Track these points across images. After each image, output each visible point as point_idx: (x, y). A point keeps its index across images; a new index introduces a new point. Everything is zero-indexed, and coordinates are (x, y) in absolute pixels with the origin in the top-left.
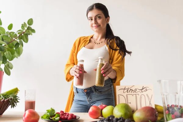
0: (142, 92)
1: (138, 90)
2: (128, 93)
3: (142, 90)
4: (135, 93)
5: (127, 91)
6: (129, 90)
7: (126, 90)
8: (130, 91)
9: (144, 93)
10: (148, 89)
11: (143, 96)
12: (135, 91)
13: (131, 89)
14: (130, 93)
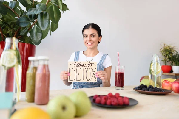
0: (88, 66)
1: (85, 65)
2: (78, 67)
3: (88, 65)
4: (82, 67)
5: (77, 65)
6: (78, 64)
7: (75, 65)
8: (79, 66)
9: (90, 67)
10: (93, 64)
11: (89, 69)
12: (83, 66)
13: (80, 64)
14: (79, 67)
